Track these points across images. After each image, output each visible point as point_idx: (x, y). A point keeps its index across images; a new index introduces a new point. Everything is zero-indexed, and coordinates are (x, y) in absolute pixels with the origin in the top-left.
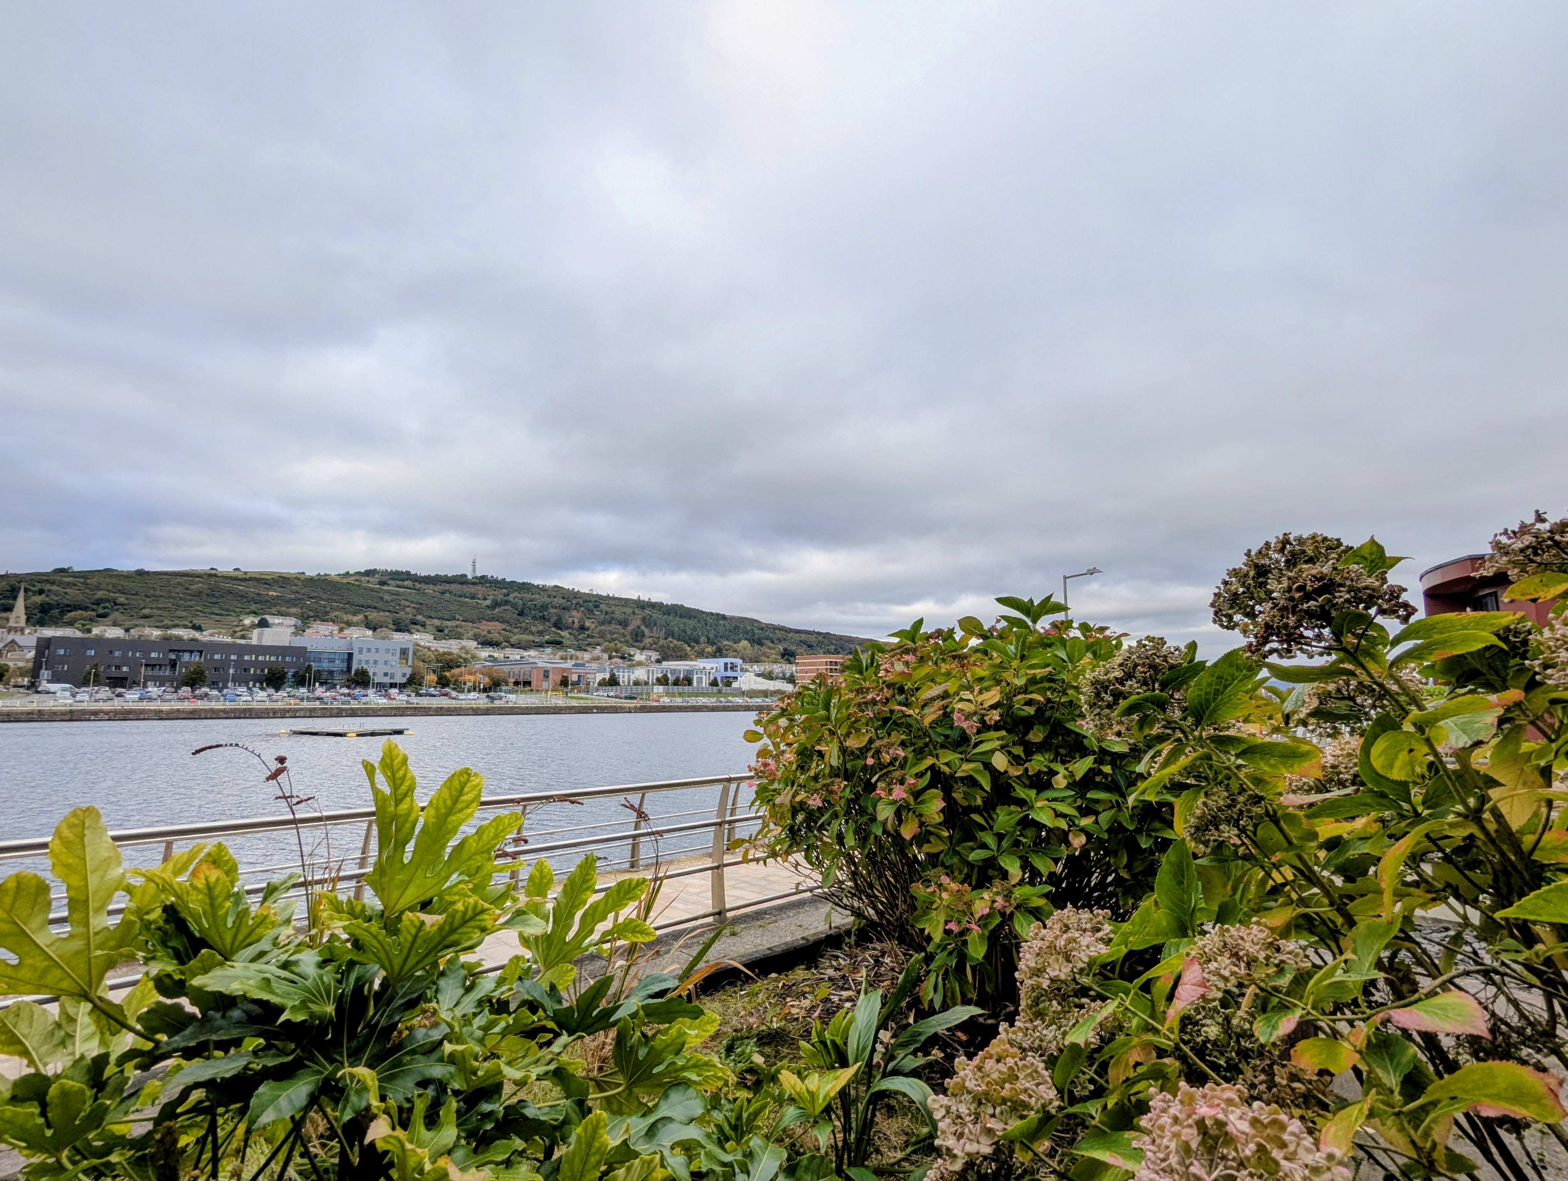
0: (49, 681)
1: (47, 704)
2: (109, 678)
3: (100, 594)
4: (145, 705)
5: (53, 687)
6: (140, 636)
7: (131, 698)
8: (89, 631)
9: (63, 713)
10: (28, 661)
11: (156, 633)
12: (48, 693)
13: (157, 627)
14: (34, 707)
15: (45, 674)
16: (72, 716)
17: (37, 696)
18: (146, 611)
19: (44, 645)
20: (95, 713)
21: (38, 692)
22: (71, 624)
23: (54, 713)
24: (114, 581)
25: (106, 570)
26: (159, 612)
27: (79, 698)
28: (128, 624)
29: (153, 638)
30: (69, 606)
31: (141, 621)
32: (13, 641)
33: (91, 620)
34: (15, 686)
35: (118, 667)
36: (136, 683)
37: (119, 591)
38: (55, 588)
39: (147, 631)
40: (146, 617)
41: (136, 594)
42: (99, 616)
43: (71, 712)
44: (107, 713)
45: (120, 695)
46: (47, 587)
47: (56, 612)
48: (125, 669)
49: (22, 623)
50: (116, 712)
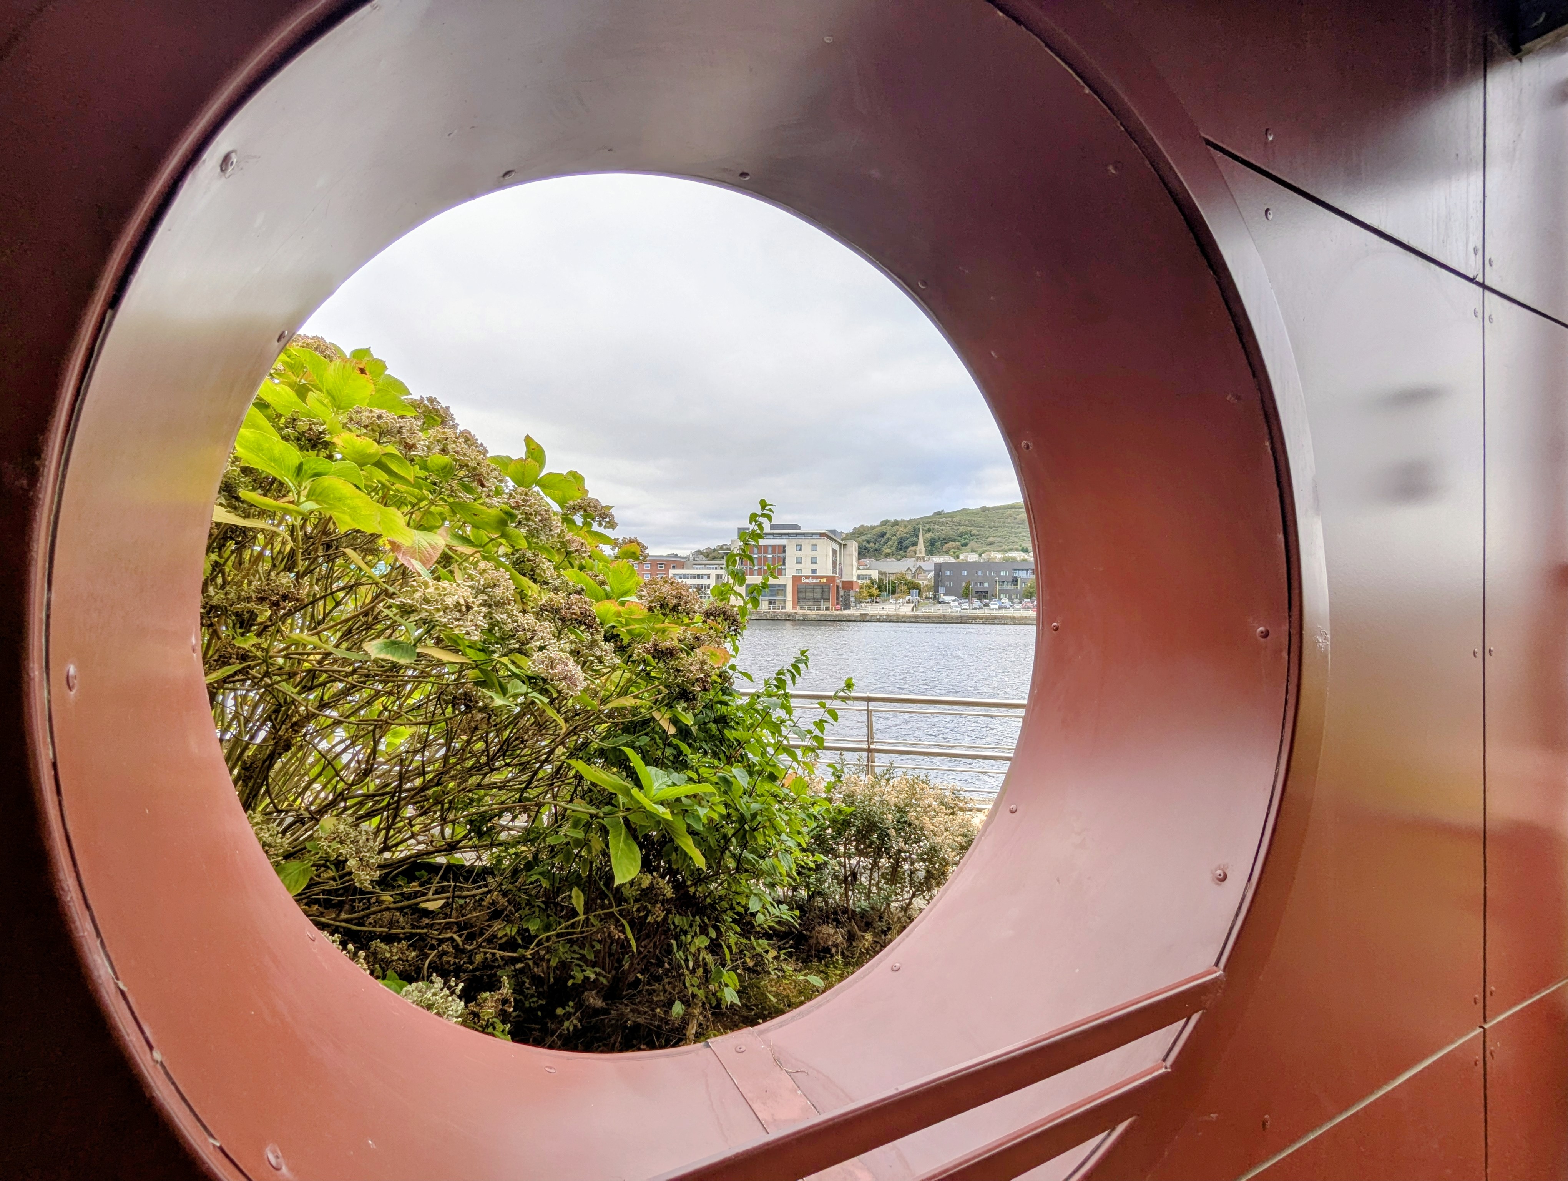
0: (945, 595)
1: (948, 611)
2: (977, 592)
3: (962, 529)
4: (1003, 613)
5: (947, 599)
6: (989, 559)
7: (993, 608)
8: (958, 557)
9: (957, 618)
10: (929, 580)
11: (999, 556)
12: (945, 603)
13: (998, 551)
14: (940, 613)
15: (942, 589)
16: (963, 620)
17: (939, 606)
18: (991, 539)
19: (939, 568)
20: (975, 618)
21: (940, 603)
22: (947, 552)
23: (952, 618)
24: (968, 518)
25: (963, 510)
26: (998, 539)
27: (963, 607)
28: (980, 550)
29: (997, 560)
30: (944, 539)
31: (988, 548)
32: (920, 567)
33: (958, 548)
34: (926, 598)
35: (981, 584)
36: (994, 596)
37: (972, 525)
38: (936, 527)
39: (993, 555)
40: (991, 544)
41: (983, 526)
42: (962, 545)
43: (961, 617)
44: (981, 618)
45: (986, 605)
46: (932, 526)
47: (938, 544)
48: (986, 585)
49: (923, 554)
50: (987, 618)
